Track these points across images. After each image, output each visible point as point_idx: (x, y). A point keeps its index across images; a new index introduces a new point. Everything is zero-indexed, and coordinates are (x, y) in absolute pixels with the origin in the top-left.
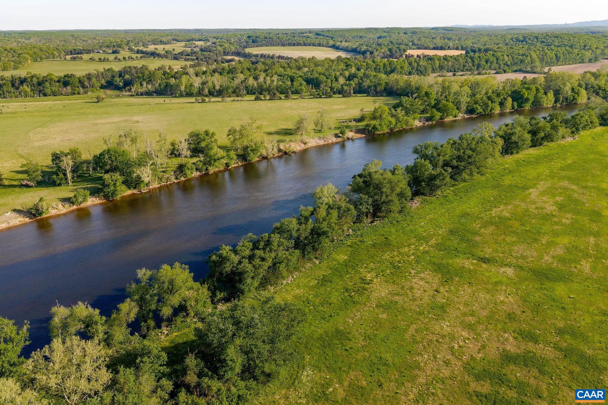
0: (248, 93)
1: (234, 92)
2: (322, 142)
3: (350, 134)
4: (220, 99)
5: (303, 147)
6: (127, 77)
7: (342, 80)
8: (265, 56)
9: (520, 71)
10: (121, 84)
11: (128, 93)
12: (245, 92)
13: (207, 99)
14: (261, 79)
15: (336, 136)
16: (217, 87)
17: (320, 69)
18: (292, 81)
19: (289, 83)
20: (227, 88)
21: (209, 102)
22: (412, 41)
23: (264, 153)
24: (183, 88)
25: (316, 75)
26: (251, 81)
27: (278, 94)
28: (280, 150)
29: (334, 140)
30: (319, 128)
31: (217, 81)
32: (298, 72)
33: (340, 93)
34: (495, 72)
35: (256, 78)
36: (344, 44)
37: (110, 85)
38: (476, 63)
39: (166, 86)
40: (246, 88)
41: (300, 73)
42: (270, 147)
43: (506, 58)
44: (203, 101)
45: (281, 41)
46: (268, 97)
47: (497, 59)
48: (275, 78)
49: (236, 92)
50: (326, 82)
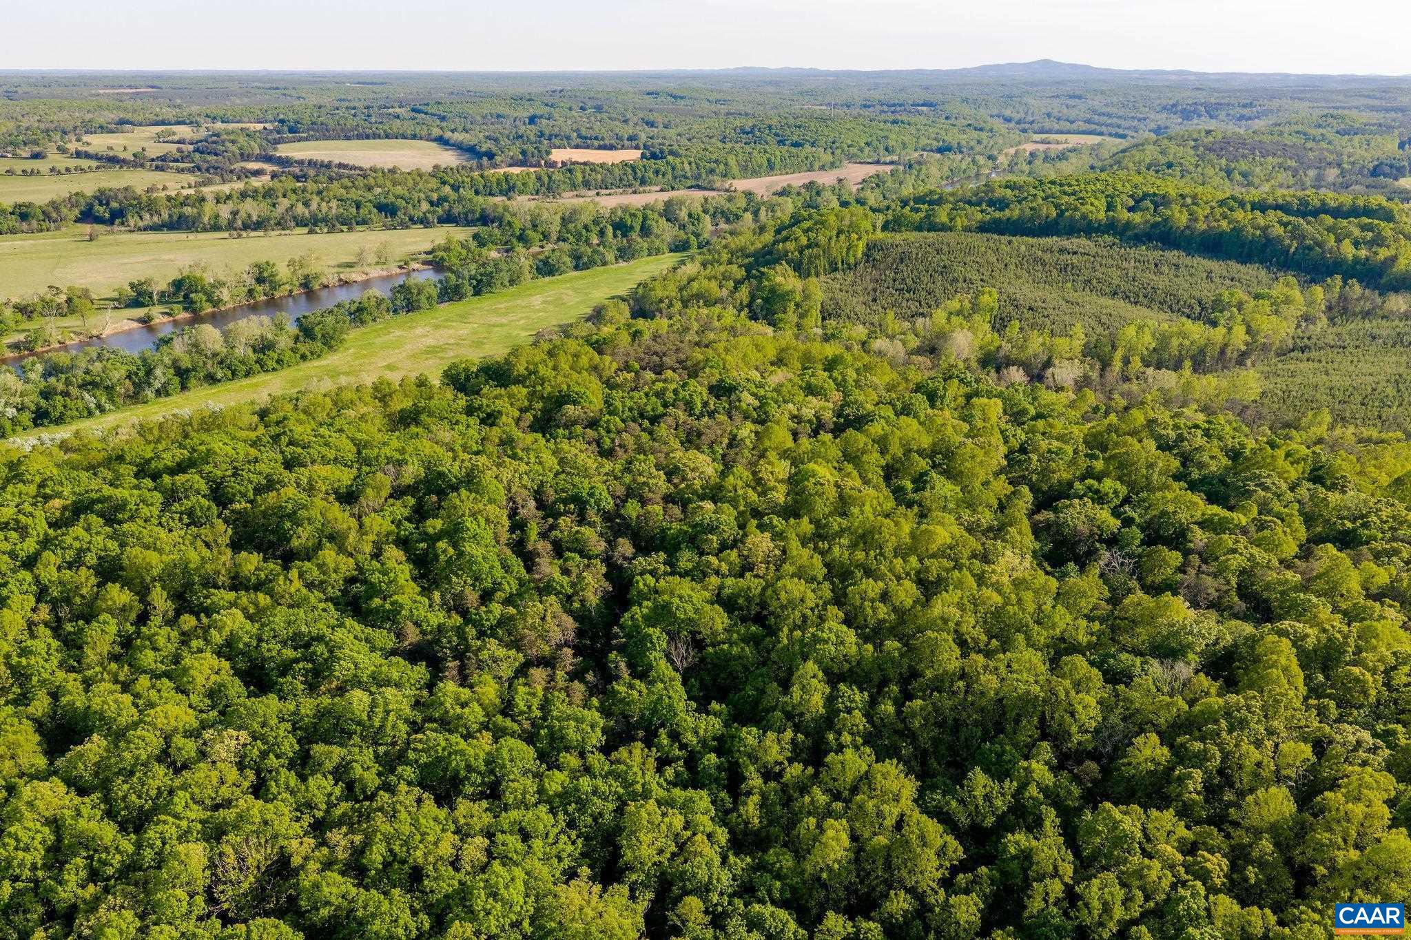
0: (297, 225)
1: (278, 224)
2: (385, 273)
3: (416, 266)
4: (262, 234)
5: (364, 277)
6: (114, 205)
7: (425, 206)
8: (315, 164)
9: (699, 187)
10: (107, 215)
11: (123, 228)
12: (293, 224)
13: (244, 234)
14: (314, 206)
15: (400, 267)
16: (255, 218)
17: (399, 190)
18: (358, 208)
19: (354, 210)
20: (268, 219)
21: (248, 237)
22: (578, 131)
23: (325, 281)
24: (206, 220)
25: (391, 199)
26: (300, 209)
27: (338, 226)
28: (340, 280)
29: (398, 271)
30: (383, 260)
31: (251, 208)
32: (366, 194)
33: (422, 222)
34: (658, 188)
35: (306, 204)
36: (458, 137)
37: (87, 216)
38: (639, 175)
39: (180, 217)
40: (295, 218)
41: (369, 196)
42: (330, 277)
43: (687, 167)
44: (239, 236)
45: (342, 130)
46: (325, 230)
47: (673, 169)
48: (334, 204)
49: (281, 224)
50: (406, 208)
